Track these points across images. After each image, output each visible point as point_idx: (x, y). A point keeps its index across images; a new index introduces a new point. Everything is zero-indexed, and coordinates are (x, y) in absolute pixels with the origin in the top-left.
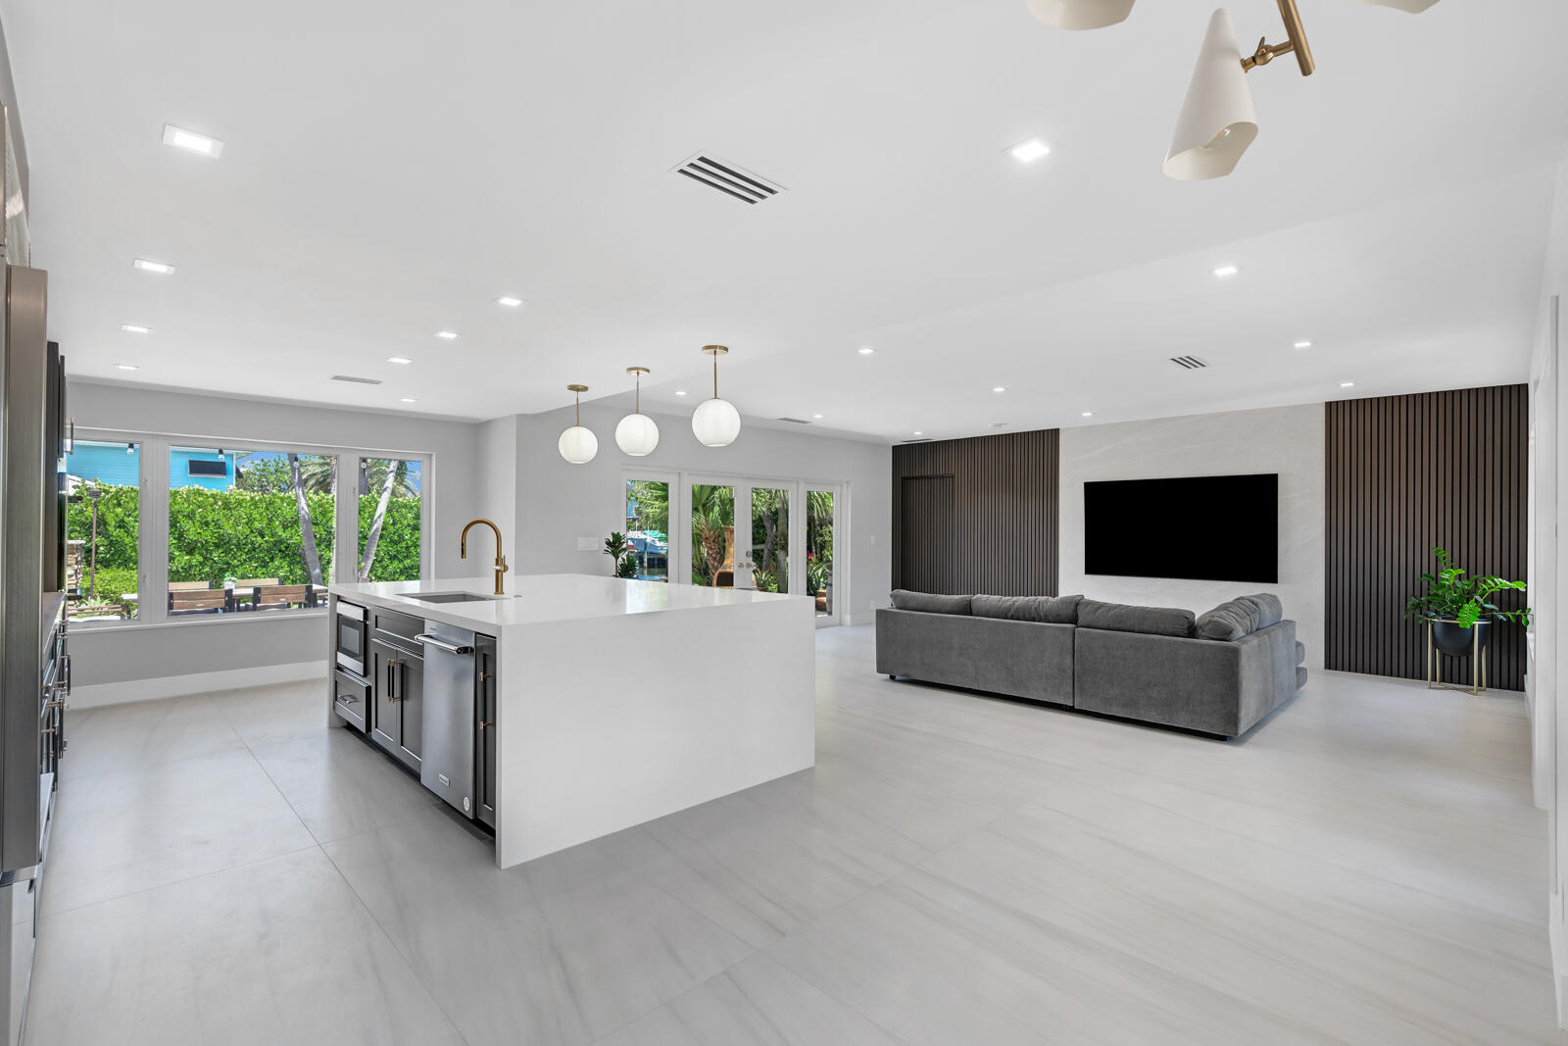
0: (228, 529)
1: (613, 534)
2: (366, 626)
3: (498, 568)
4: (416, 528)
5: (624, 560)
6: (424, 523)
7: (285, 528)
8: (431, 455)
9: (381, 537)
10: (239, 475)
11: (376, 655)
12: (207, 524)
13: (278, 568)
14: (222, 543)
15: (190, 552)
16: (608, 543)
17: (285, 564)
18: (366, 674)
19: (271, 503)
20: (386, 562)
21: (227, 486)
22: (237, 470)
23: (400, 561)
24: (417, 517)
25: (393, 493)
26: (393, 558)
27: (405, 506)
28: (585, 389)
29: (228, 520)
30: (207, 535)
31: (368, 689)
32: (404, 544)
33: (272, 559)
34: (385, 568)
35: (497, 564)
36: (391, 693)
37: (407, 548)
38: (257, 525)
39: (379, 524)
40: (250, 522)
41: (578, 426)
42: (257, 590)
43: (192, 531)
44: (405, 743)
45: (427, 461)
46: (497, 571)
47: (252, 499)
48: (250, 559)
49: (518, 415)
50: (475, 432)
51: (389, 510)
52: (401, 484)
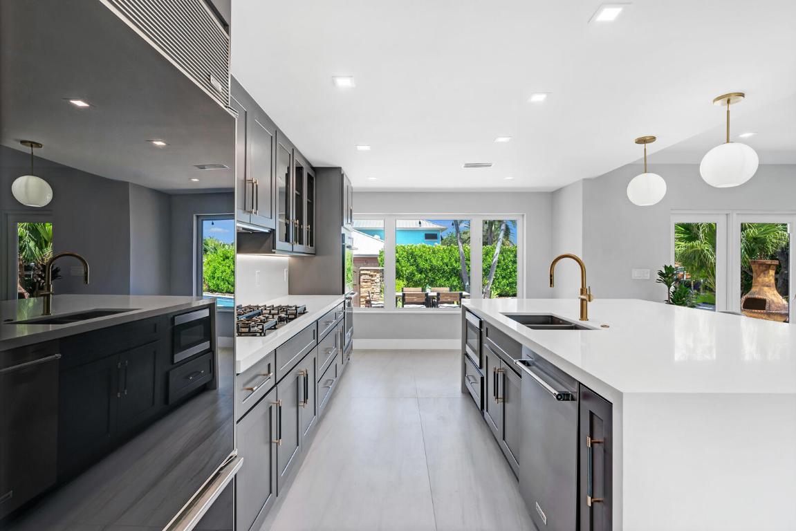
0: (434, 263)
1: (666, 267)
2: (481, 332)
3: (583, 297)
4: (515, 262)
5: (676, 288)
6: (519, 259)
7: (456, 262)
8: (523, 215)
9: (498, 267)
10: (442, 239)
11: (487, 357)
12: (427, 260)
13: (453, 281)
14: (432, 269)
15: (421, 273)
16: (661, 274)
17: (456, 279)
18: (481, 367)
19: (450, 251)
20: (500, 280)
21: (437, 245)
22: (442, 238)
23: (507, 279)
24: (515, 256)
25: (503, 244)
26: (504, 278)
27: (509, 250)
28: (653, 139)
29: (434, 258)
30: (427, 266)
31: (482, 379)
32: (509, 271)
33: (451, 277)
34: (500, 283)
35: (582, 293)
36: (496, 393)
37: (511, 272)
38: (445, 261)
39: (496, 259)
40: (442, 259)
41: (646, 172)
42: (438, 294)
43: (422, 264)
44: (506, 438)
45: (521, 218)
46: (582, 300)
47: (443, 249)
48: (443, 276)
49: (584, 179)
50: (552, 197)
51: (501, 253)
52: (507, 239)
